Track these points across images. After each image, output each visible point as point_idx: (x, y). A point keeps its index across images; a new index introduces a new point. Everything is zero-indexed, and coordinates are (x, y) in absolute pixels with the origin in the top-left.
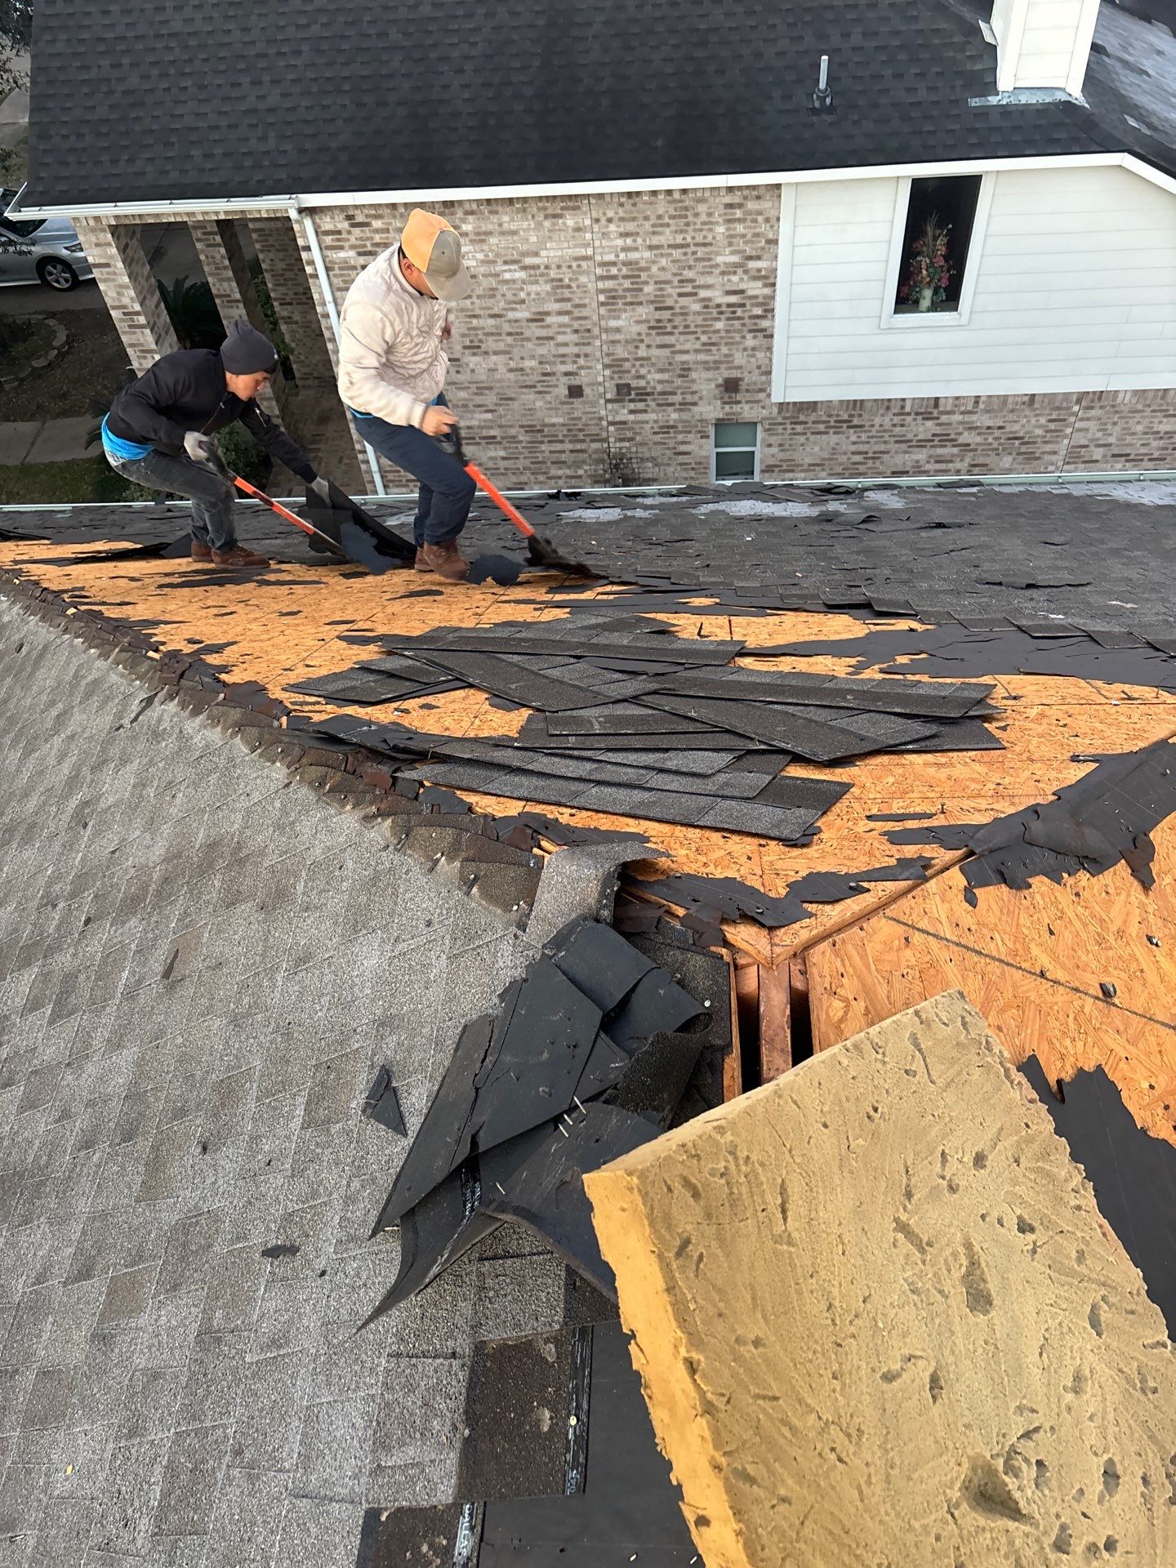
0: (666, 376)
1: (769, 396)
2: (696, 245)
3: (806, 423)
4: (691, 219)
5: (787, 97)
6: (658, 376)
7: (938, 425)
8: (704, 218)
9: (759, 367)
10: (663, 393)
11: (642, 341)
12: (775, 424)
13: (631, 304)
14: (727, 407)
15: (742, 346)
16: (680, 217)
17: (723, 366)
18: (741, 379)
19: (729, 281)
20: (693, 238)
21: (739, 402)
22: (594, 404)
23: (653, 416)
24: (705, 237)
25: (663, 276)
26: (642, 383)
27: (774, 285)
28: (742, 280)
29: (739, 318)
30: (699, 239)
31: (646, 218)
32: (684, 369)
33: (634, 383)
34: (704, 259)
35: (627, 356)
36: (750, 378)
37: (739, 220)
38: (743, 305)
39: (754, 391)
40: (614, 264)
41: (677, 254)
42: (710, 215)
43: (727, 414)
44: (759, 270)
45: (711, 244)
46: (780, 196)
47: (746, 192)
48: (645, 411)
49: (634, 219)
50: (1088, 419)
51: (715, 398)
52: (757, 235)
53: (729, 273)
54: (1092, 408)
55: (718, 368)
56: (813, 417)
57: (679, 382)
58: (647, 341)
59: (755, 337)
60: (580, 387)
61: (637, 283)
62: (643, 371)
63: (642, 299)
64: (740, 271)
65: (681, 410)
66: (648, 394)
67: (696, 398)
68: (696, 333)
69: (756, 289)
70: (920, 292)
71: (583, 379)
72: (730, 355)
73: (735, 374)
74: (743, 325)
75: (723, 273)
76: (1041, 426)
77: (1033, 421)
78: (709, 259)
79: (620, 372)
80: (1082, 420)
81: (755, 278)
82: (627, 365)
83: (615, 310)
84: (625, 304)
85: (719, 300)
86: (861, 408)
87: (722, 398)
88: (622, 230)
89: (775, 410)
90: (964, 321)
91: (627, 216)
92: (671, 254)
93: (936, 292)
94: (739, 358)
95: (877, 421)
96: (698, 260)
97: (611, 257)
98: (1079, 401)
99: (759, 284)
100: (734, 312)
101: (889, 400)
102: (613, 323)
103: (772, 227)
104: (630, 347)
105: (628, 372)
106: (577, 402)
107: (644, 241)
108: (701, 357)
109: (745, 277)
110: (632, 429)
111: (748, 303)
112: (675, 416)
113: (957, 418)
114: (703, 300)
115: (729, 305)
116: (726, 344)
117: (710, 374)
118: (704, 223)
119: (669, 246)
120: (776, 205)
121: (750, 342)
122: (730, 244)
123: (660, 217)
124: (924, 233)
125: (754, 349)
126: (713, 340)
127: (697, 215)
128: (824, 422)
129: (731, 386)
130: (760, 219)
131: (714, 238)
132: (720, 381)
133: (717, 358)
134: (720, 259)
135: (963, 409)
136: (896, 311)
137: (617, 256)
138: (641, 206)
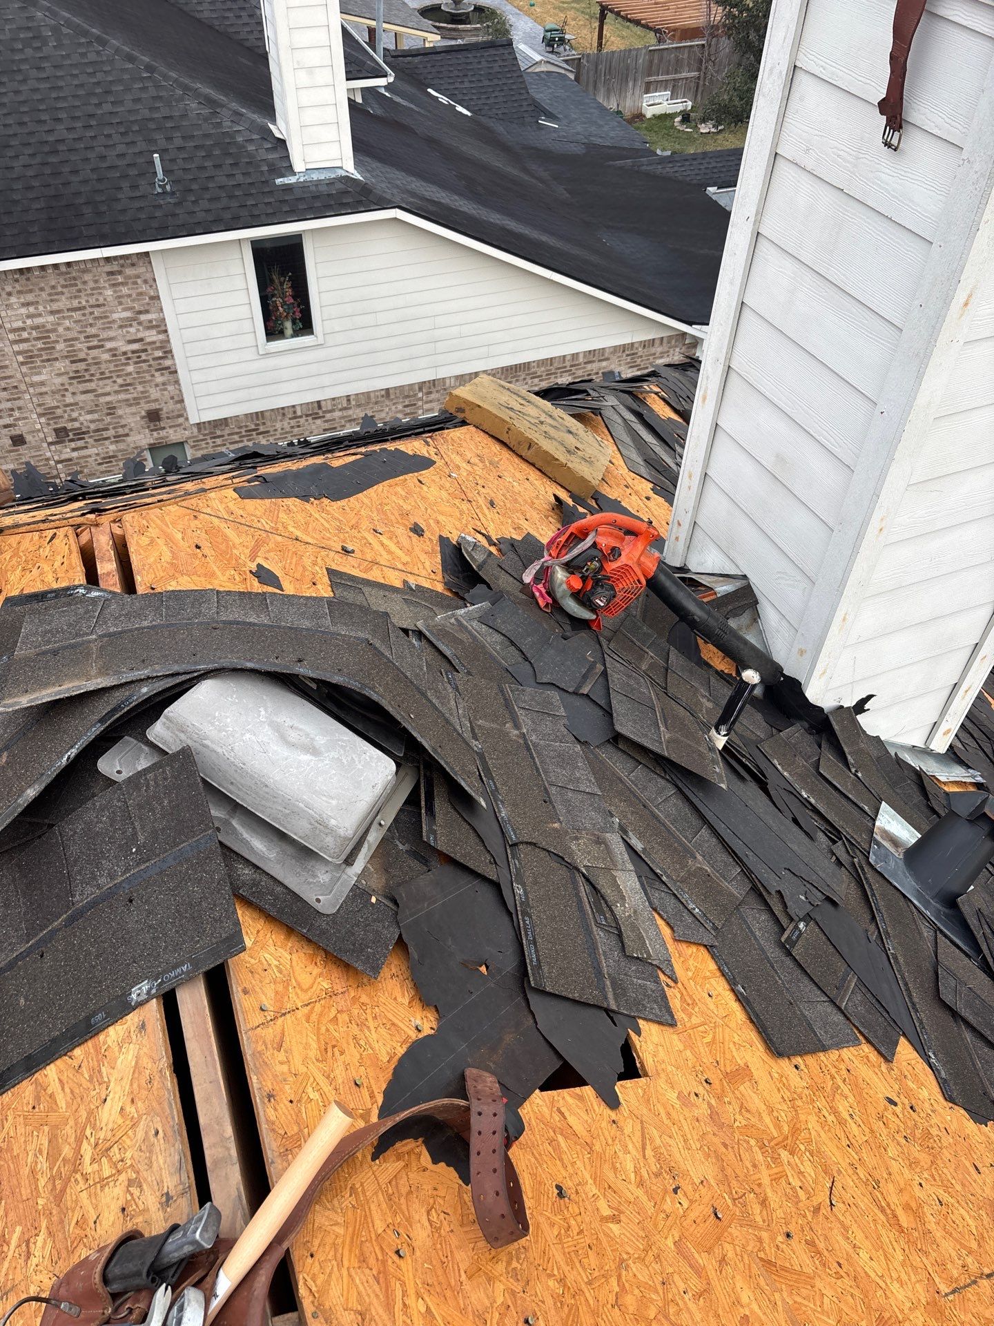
0: (96, 416)
1: (187, 419)
2: (92, 306)
3: (223, 436)
4: (80, 286)
5: (134, 187)
6: (89, 417)
7: (326, 421)
8: (91, 284)
9: (172, 398)
10: (98, 430)
11: (66, 390)
12: (198, 441)
13: (48, 360)
14: (155, 434)
15: (153, 384)
16: (72, 285)
17: (142, 401)
18: (161, 409)
19: (128, 332)
20: (87, 301)
21: (164, 428)
22: (38, 448)
23: (95, 451)
24: (97, 300)
25: (70, 335)
26: (77, 425)
27: (166, 331)
28: (138, 330)
29: (145, 361)
30: (92, 301)
31: (42, 289)
32: (109, 408)
33: (69, 426)
34: (101, 318)
35: (56, 404)
36: (167, 408)
37: (122, 284)
38: (145, 350)
39: (174, 417)
40: (24, 329)
41: (77, 315)
42: (96, 282)
43: (157, 439)
44: (150, 321)
45: (104, 305)
46: (150, 262)
47: (122, 262)
48: (86, 447)
49: (31, 291)
50: (431, 401)
51: (143, 428)
52: (141, 294)
53: (126, 326)
54: (431, 393)
55: (139, 404)
56: (227, 431)
57: (108, 419)
58: (71, 389)
59: (162, 374)
60: (21, 436)
61: (49, 343)
62: (75, 415)
63: (56, 355)
64: (134, 323)
65: (117, 442)
66: (84, 433)
67: (126, 431)
68: (112, 377)
69: (152, 336)
70: (282, 324)
71: (22, 428)
72: (146, 392)
73: (154, 406)
74: (150, 366)
75: (121, 327)
76: (400, 411)
77: (393, 408)
78: (106, 317)
79: (54, 418)
80: (427, 402)
81: (148, 328)
82: (59, 412)
83: (35, 367)
84: (43, 361)
85: (124, 349)
86: (263, 417)
87: (148, 427)
88: (22, 300)
89: (195, 430)
90: (321, 341)
91: (25, 289)
92: (72, 316)
93: (294, 323)
94: (154, 393)
95: (278, 425)
96: (96, 318)
97: (19, 324)
98: (420, 389)
99: (154, 332)
100: (139, 357)
101: (283, 408)
102: (36, 379)
103: (151, 286)
104: (58, 397)
105: (62, 417)
106: (22, 449)
107: (45, 307)
108: (122, 396)
109: (141, 328)
110: (78, 463)
111: (149, 348)
112: (112, 447)
113: (337, 414)
114: (111, 350)
115: (133, 352)
116: (140, 383)
117: (134, 409)
118: (93, 289)
119: (68, 310)
120: (150, 270)
121: (159, 379)
122: (120, 303)
123: (53, 287)
124: (272, 281)
125: (164, 384)
126: (128, 381)
127: (85, 283)
128: (237, 433)
129: (154, 417)
130: (139, 281)
131: (105, 299)
132: (143, 413)
133: (135, 395)
134: (115, 316)
135: (340, 406)
136: (268, 340)
137: (24, 322)
138: (34, 280)
